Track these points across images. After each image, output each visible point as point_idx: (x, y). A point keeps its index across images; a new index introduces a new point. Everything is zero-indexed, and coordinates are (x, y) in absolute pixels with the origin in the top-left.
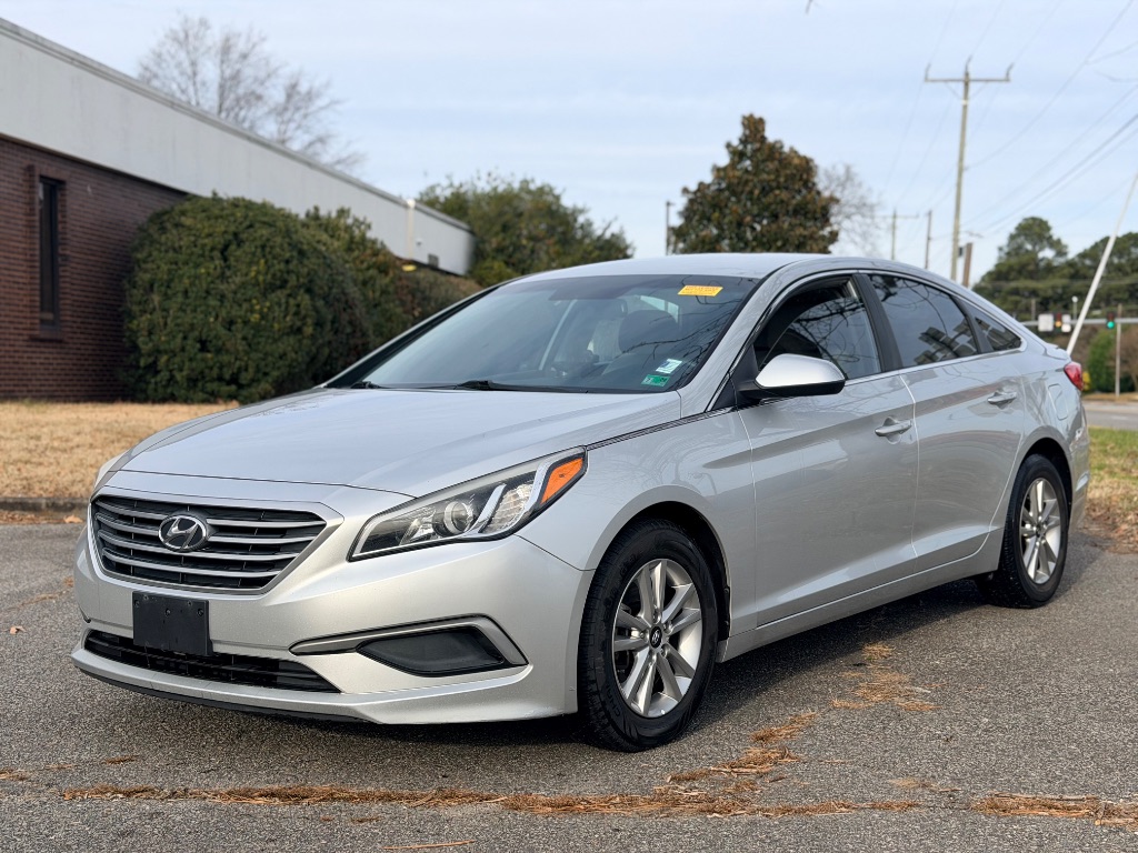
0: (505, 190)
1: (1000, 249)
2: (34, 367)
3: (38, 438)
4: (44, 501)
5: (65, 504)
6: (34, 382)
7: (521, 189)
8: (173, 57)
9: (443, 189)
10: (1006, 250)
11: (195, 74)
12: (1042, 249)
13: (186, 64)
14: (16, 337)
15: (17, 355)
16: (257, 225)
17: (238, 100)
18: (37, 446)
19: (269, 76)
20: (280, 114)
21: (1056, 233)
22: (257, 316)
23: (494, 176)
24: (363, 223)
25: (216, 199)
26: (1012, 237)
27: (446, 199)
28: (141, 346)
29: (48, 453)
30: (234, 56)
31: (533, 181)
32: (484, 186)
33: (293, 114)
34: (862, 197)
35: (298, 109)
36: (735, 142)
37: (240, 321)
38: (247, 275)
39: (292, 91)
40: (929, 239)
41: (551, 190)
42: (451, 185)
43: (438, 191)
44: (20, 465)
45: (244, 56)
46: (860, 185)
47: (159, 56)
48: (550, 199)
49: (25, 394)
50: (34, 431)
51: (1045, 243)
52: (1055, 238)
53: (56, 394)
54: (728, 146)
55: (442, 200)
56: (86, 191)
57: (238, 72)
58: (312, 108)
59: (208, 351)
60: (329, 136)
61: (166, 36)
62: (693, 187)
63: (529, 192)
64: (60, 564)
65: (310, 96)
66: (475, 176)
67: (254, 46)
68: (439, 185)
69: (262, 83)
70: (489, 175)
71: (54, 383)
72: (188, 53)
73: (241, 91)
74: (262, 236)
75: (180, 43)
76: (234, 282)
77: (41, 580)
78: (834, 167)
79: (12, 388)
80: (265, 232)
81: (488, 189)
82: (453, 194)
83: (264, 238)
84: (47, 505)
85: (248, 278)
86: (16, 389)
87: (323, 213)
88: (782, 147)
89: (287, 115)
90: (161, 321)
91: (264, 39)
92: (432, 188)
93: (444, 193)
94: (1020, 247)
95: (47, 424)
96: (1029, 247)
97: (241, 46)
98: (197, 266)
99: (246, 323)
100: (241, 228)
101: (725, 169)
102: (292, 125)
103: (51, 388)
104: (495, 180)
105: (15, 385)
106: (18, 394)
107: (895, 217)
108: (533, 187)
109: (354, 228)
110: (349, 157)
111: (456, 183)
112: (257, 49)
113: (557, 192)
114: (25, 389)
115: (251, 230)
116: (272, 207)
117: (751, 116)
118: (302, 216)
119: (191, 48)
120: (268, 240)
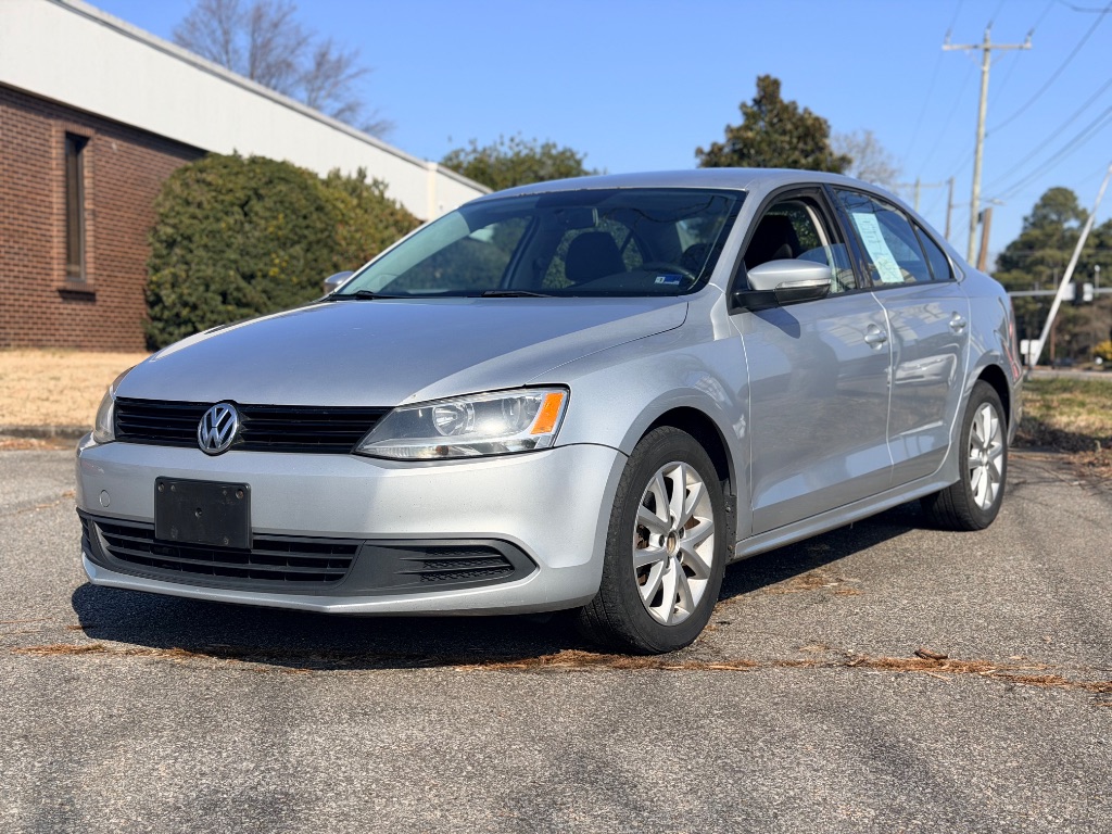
0: (527, 155)
1: (1026, 219)
2: (61, 317)
3: (57, 379)
4: (53, 429)
5: (73, 432)
6: (62, 332)
7: (544, 154)
8: (206, 26)
9: (467, 154)
10: (1031, 220)
11: (227, 42)
12: (1066, 220)
13: (219, 33)
14: (44, 288)
15: (44, 305)
16: (276, 181)
17: (269, 67)
18: (56, 386)
19: (299, 44)
20: (309, 82)
21: (1082, 204)
22: (276, 270)
23: (517, 140)
24: (382, 183)
25: (236, 158)
26: (1037, 207)
27: (469, 163)
28: (164, 298)
29: (65, 392)
30: (265, 24)
31: (555, 146)
32: (507, 151)
33: (323, 83)
34: (883, 164)
35: (327, 77)
36: (750, 103)
37: (259, 274)
38: (266, 229)
39: (321, 60)
40: (950, 206)
41: (573, 155)
42: (475, 151)
43: (462, 157)
44: (39, 403)
45: (276, 25)
46: (881, 151)
47: (193, 25)
48: (572, 163)
49: (53, 343)
50: (55, 373)
51: (1070, 213)
52: (1081, 208)
53: (83, 344)
54: (743, 106)
55: (465, 165)
56: (111, 148)
57: (270, 40)
58: (342, 77)
59: (230, 304)
60: (358, 104)
61: (199, 6)
62: (707, 149)
63: (551, 157)
64: (61, 481)
65: (339, 65)
66: (498, 141)
67: (284, 15)
68: (463, 150)
69: (292, 52)
70: (512, 140)
71: (81, 333)
72: (220, 22)
73: (271, 59)
74: (281, 191)
75: (213, 13)
76: (253, 236)
77: (40, 494)
78: (854, 134)
79: (39, 337)
80: (283, 187)
81: (510, 154)
82: (476, 159)
83: (282, 194)
84: (57, 433)
85: (267, 233)
86: (44, 338)
87: (344, 174)
88: (796, 108)
89: (318, 83)
90: (183, 275)
91: (294, 9)
92: (457, 154)
93: (467, 159)
94: (1045, 217)
95: (68, 367)
96: (1054, 217)
97: (272, 14)
98: (218, 220)
99: (265, 276)
100: (260, 183)
101: (739, 129)
102: (323, 93)
103: (78, 339)
104: (518, 145)
105: (43, 335)
106: (44, 343)
107: (917, 184)
108: (554, 152)
109: (373, 188)
110: (377, 125)
111: (480, 148)
112: (288, 18)
113: (578, 157)
114: (52, 338)
115: (271, 186)
116: (293, 166)
117: (767, 77)
118: (323, 175)
119: (224, 18)
120: (286, 195)
